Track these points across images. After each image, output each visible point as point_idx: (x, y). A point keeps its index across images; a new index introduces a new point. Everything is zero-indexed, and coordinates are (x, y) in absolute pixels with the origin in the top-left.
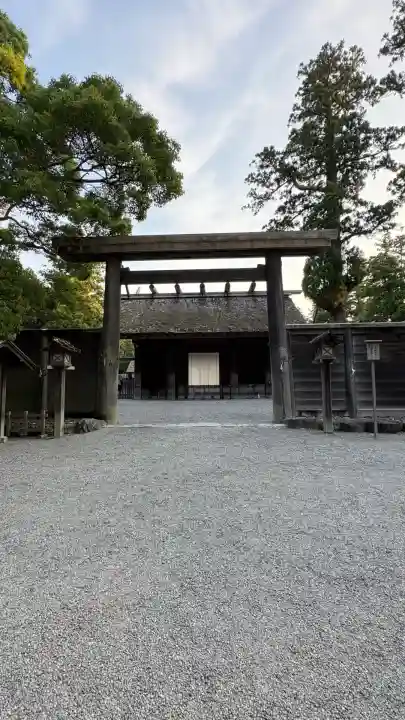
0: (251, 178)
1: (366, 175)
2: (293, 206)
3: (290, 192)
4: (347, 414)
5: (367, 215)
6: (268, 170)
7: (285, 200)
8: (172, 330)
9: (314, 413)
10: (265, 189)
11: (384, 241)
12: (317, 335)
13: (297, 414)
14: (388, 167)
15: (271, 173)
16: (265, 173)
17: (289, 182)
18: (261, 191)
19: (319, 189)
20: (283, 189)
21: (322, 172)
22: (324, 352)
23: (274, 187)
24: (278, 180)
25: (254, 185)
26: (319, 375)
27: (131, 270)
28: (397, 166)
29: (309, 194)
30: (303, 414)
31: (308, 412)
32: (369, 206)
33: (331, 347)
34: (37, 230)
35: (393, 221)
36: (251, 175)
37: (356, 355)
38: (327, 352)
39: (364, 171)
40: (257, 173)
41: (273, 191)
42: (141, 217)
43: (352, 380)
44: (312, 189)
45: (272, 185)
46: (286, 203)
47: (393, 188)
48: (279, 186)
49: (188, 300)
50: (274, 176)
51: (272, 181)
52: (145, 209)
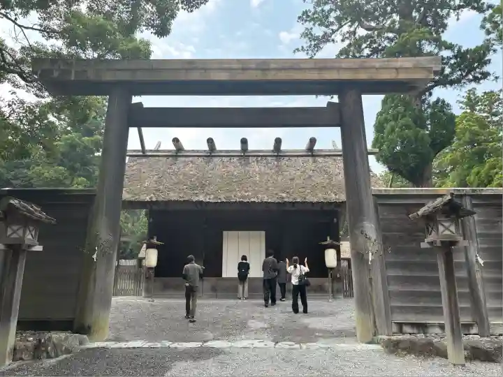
0: (305, 16)
1: (448, 14)
2: (360, 50)
3: (354, 33)
4: (475, 330)
5: (452, 61)
6: (327, 8)
7: (347, 42)
8: (201, 198)
9: (422, 327)
10: (323, 28)
11: (469, 98)
12: (423, 205)
13: (395, 329)
14: (474, 8)
15: (331, 10)
16: (323, 11)
17: (353, 22)
18: (319, 31)
19: (390, 30)
20: (346, 29)
21: (392, 12)
22: (441, 228)
23: (335, 28)
24: (339, 19)
25: (309, 25)
26: (434, 267)
27: (145, 106)
28: (485, 6)
29: (379, 35)
30: (407, 329)
31: (413, 325)
32: (456, 49)
33: (452, 221)
34: (19, 56)
35: (486, 69)
36: (305, 13)
37: (480, 235)
38: (446, 230)
39: (445, 11)
40: (313, 10)
41: (334, 32)
42: (163, 31)
43: (478, 276)
44: (381, 31)
45: (332, 24)
46: (350, 45)
47: (488, 26)
48: (341, 26)
49: (225, 159)
50: (333, 15)
51: (331, 19)
52: (168, 20)
